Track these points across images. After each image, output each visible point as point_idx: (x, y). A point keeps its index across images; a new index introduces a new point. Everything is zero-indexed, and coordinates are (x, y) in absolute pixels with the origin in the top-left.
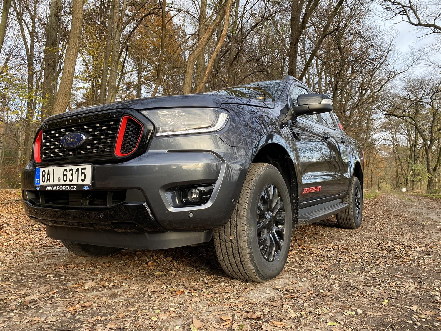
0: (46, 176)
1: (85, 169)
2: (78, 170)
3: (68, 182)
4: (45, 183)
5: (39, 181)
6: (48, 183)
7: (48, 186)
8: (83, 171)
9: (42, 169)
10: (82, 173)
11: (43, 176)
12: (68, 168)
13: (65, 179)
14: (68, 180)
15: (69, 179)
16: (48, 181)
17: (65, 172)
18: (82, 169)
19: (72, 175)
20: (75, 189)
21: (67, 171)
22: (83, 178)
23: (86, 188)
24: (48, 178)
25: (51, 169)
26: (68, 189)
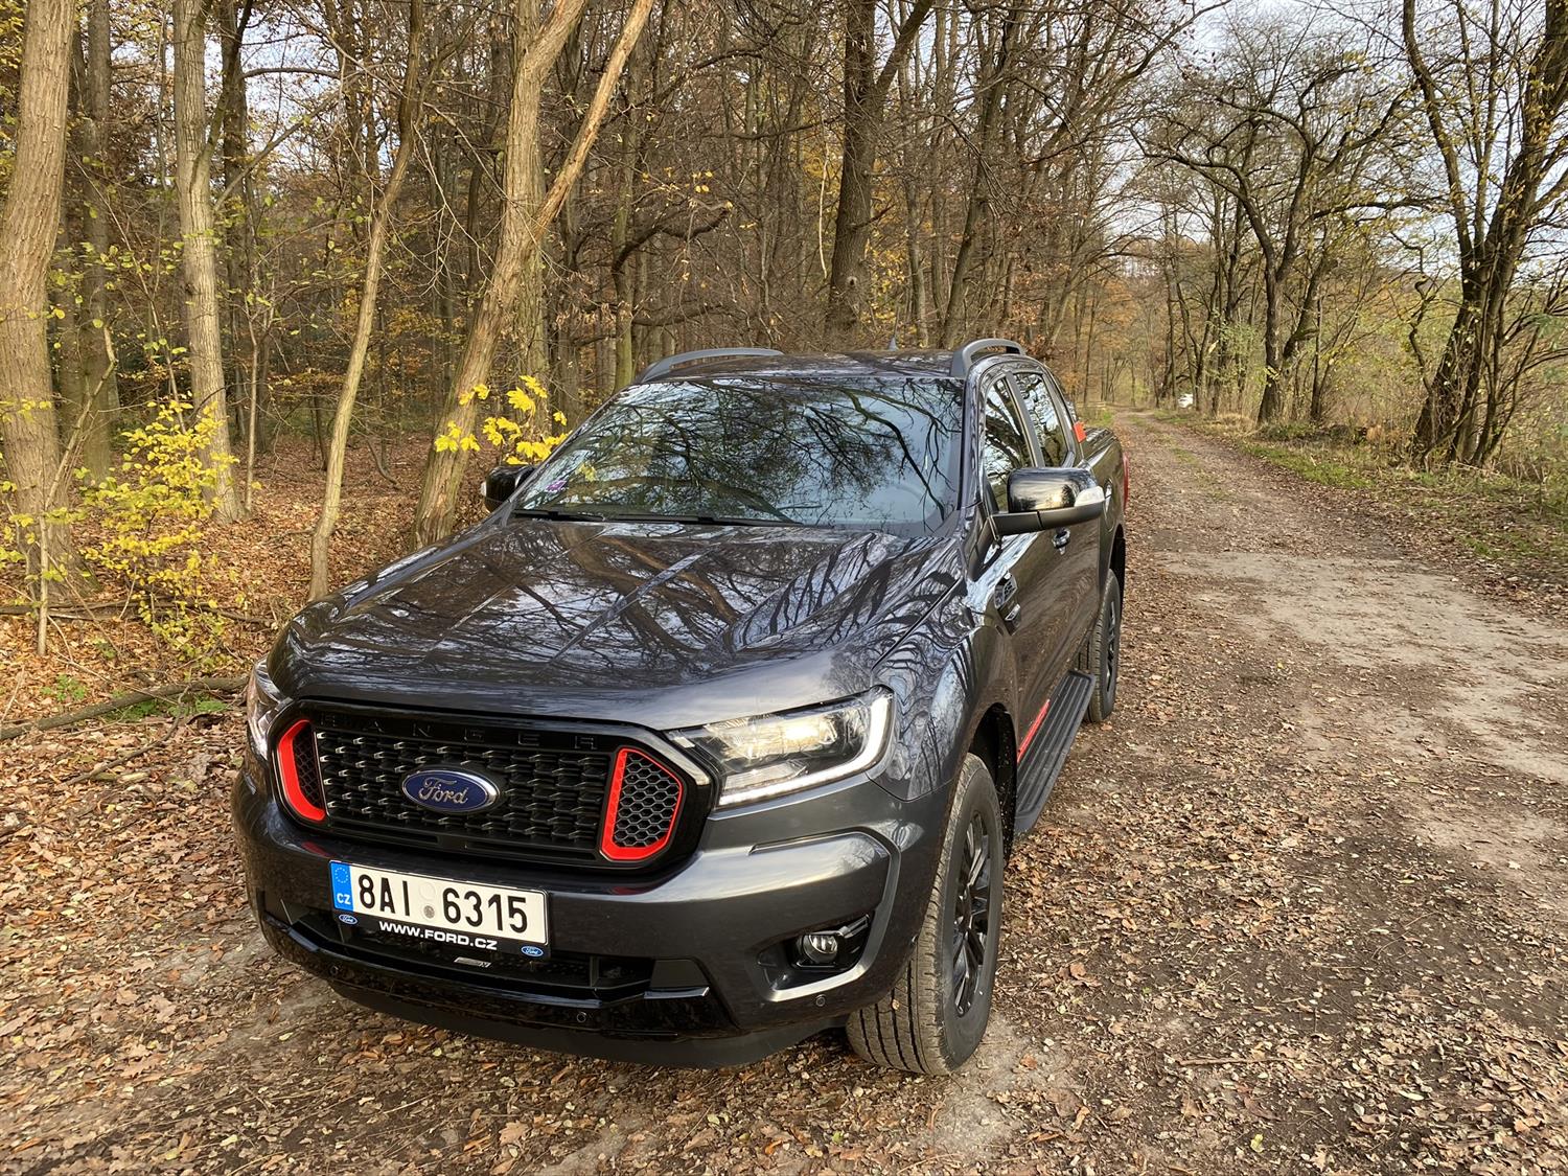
0: (377, 891)
1: (522, 900)
2: (496, 899)
3: (463, 925)
4: (375, 911)
5: (351, 900)
6: (387, 914)
7: (389, 921)
8: (516, 905)
9: (356, 871)
10: (513, 911)
11: (364, 890)
12: (462, 888)
13: (453, 914)
14: (463, 918)
15: (468, 919)
16: (387, 909)
17: (451, 897)
18: (511, 899)
19: (477, 908)
20: (489, 947)
21: (457, 896)
22: (519, 923)
23: (531, 952)
24: (387, 900)
25: (396, 879)
26: (467, 943)
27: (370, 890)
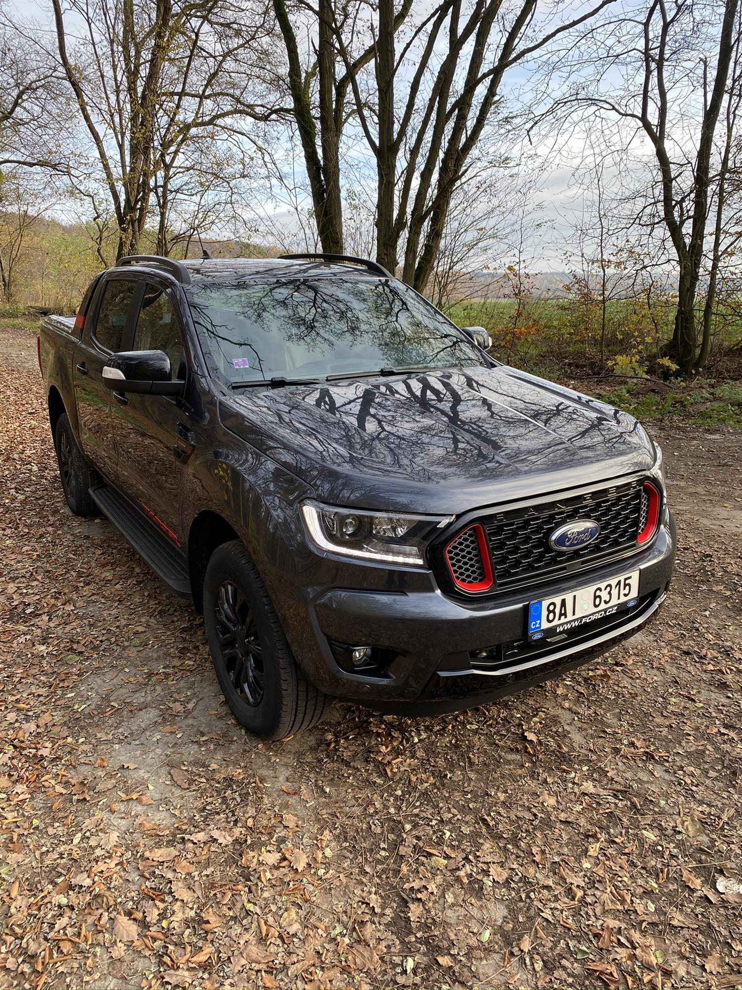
0: (557, 611)
1: (630, 578)
2: (619, 583)
3: (603, 606)
4: (555, 623)
5: (540, 624)
6: (563, 620)
7: (562, 624)
8: (627, 582)
9: (546, 603)
10: (625, 585)
11: (549, 612)
15: (605, 601)
16: (563, 617)
17: (598, 593)
19: (610, 593)
22: (626, 591)
23: (632, 604)
24: (563, 612)
25: (568, 597)
26: (602, 615)
27: (553, 612)
